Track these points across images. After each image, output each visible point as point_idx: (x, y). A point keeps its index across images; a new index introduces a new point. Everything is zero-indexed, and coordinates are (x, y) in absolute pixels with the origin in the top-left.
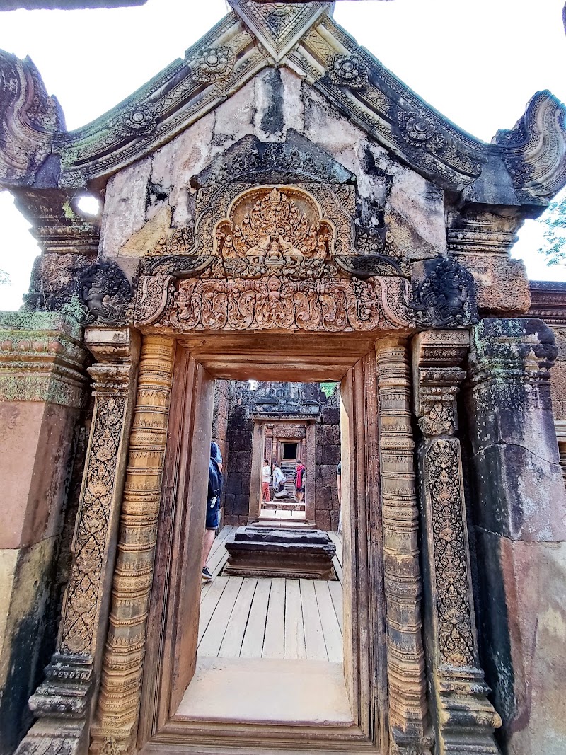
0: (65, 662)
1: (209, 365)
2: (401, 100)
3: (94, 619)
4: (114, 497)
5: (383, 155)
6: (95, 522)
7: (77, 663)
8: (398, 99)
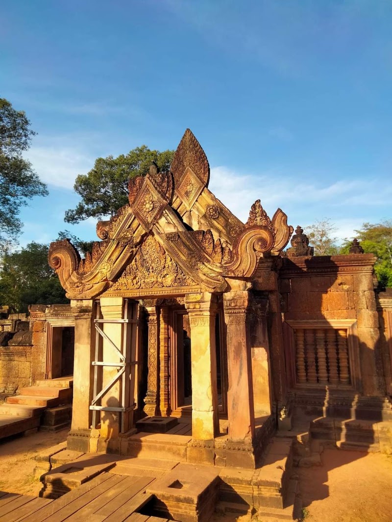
0: (150, 392)
1: (178, 313)
2: (230, 220)
3: (155, 382)
4: (156, 353)
5: (224, 242)
6: (153, 359)
7: (153, 392)
8: (229, 219)
